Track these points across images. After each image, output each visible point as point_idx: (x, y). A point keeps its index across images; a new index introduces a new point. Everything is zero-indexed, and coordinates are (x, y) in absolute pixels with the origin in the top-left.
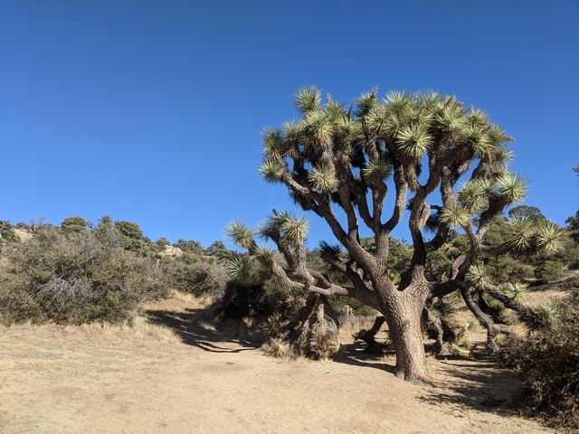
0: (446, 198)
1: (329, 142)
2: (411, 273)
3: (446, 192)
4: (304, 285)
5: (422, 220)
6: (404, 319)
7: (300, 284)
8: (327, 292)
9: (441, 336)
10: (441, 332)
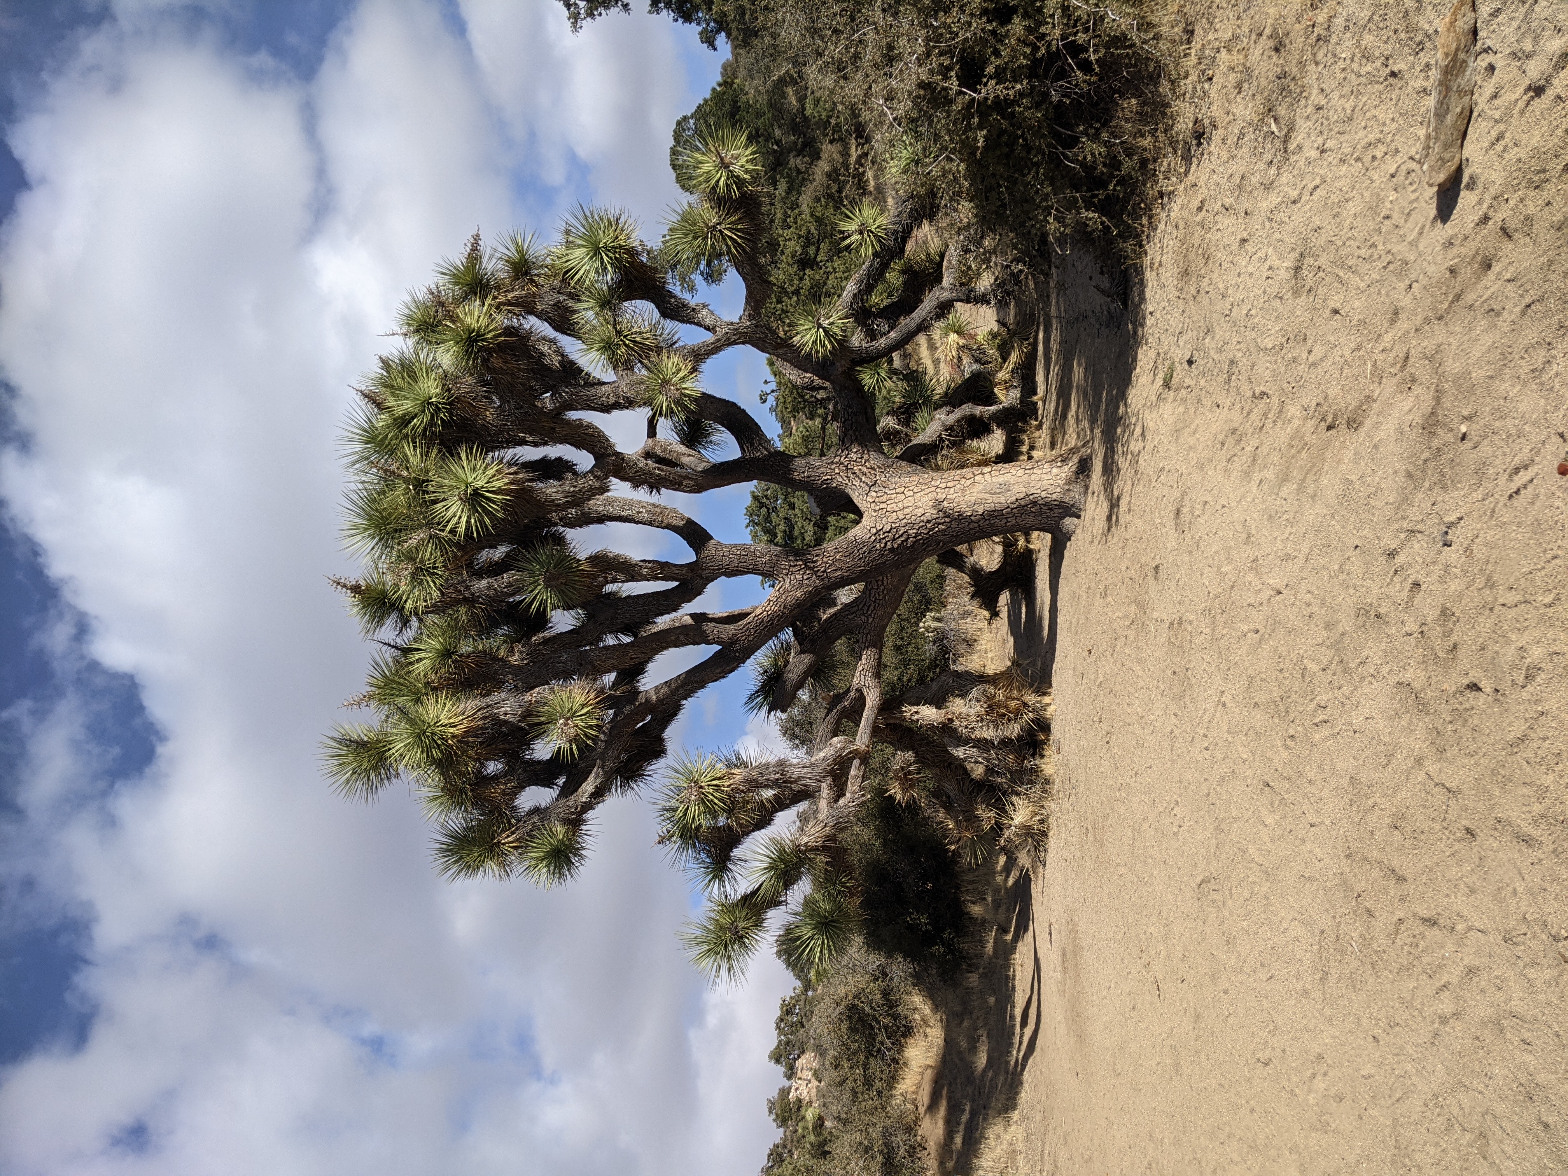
0: (627, 399)
1: (471, 704)
2: (819, 489)
3: (612, 400)
4: (856, 762)
5: (685, 460)
6: (931, 513)
7: (853, 772)
8: (872, 698)
9: (979, 410)
10: (967, 409)
